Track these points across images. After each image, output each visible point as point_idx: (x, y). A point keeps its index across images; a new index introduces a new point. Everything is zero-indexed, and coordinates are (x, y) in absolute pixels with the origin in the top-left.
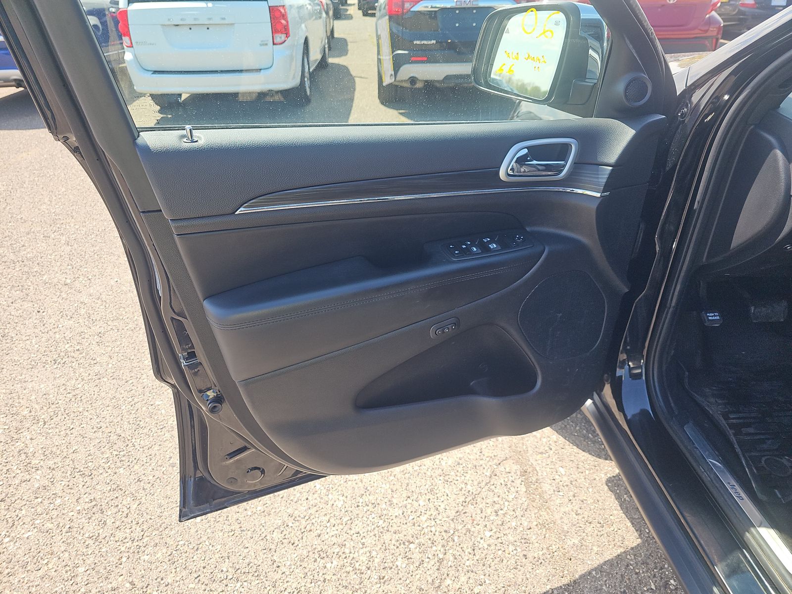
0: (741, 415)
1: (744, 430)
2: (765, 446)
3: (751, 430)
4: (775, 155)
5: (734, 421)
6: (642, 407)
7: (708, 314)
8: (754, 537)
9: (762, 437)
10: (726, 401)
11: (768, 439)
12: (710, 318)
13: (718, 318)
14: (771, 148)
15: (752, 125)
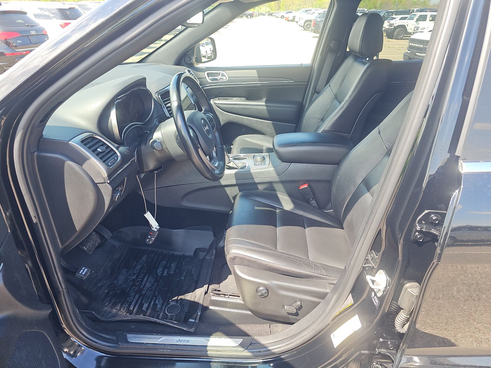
0: (133, 303)
1: (144, 308)
2: (159, 306)
3: (146, 305)
4: (69, 165)
5: (135, 310)
6: (94, 358)
7: (80, 273)
8: (212, 350)
9: (152, 303)
10: (120, 304)
11: (155, 301)
12: (83, 274)
13: (86, 270)
14: (63, 162)
15: (34, 152)
